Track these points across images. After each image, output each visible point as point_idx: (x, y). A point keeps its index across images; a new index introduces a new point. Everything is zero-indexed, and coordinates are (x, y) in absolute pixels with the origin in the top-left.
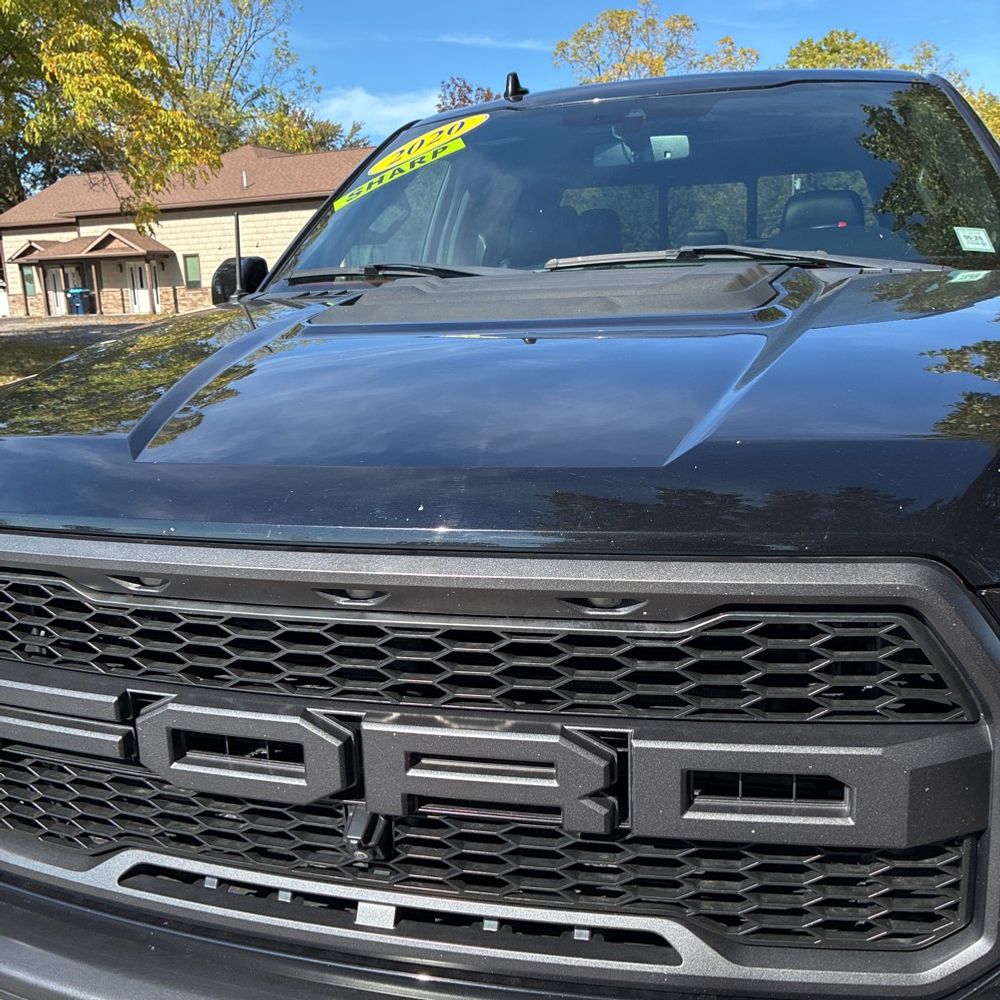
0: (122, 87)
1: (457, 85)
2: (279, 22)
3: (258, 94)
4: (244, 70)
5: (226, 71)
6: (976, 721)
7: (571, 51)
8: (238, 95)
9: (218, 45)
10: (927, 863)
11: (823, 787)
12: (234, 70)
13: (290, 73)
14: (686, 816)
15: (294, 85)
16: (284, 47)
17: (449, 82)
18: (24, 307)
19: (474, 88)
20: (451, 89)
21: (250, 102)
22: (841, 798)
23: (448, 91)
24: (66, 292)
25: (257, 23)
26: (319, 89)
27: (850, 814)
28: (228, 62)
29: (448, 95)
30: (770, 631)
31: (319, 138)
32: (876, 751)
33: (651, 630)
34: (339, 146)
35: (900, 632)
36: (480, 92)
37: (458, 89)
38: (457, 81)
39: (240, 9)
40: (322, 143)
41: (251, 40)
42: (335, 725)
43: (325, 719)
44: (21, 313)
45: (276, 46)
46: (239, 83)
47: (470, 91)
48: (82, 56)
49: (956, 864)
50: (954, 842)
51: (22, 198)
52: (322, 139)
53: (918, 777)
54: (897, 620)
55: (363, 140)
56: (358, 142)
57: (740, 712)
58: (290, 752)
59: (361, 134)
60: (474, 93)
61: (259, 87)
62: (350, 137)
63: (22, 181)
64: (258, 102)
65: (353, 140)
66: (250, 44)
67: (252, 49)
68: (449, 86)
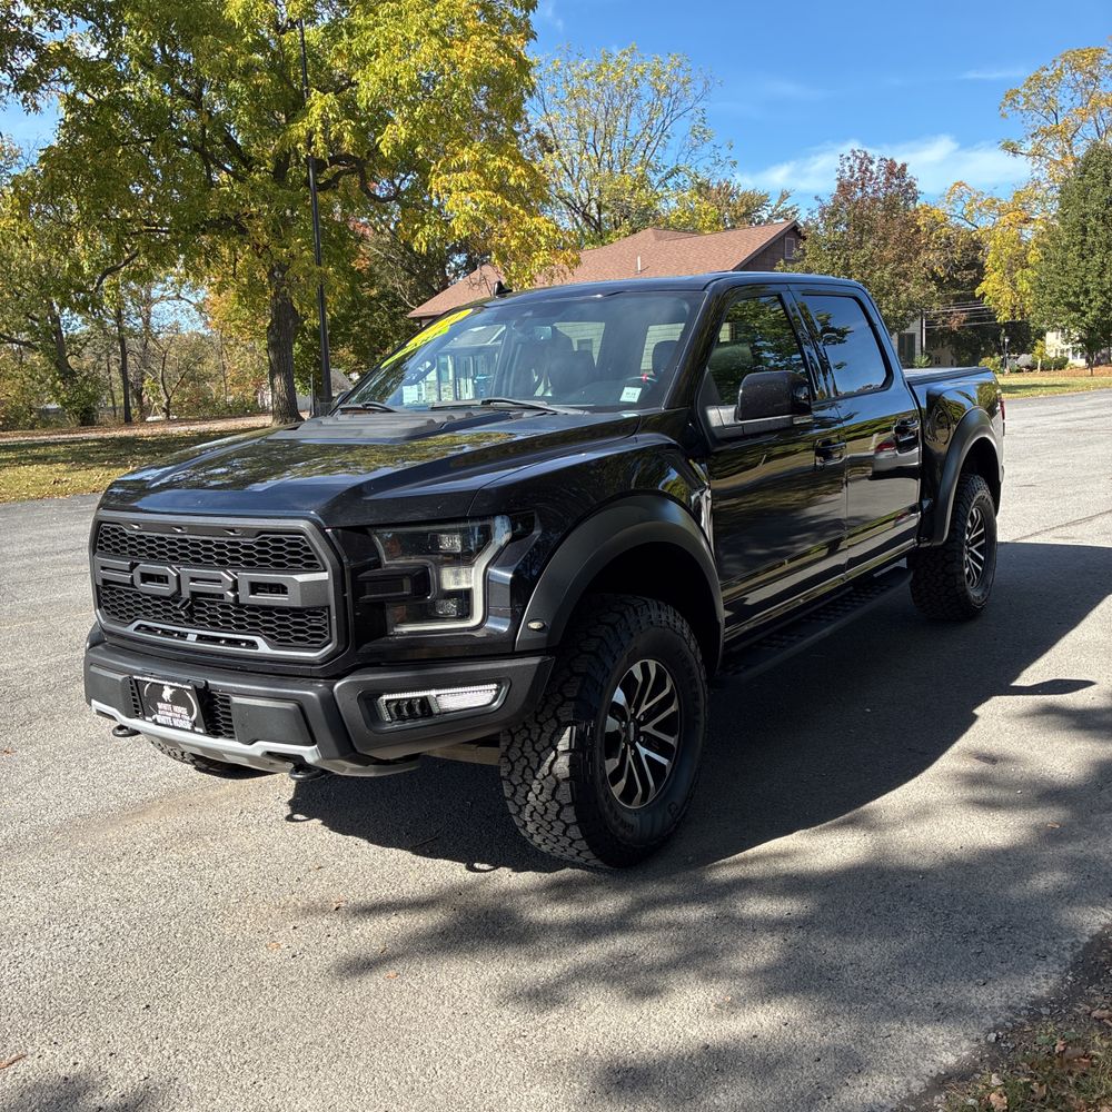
0: (494, 200)
1: (857, 157)
2: (697, 99)
3: (671, 174)
4: (659, 151)
5: (641, 153)
7: (1022, 100)
8: (652, 176)
9: (636, 127)
12: (648, 152)
13: (706, 149)
15: (708, 162)
16: (701, 124)
17: (849, 155)
18: (437, 392)
19: (876, 160)
20: (851, 162)
21: (663, 183)
23: (847, 164)
24: (473, 379)
25: (674, 102)
26: (735, 163)
28: (644, 144)
29: (847, 169)
31: (743, 210)
34: (765, 217)
36: (883, 163)
37: (858, 161)
38: (858, 154)
39: (658, 91)
40: (746, 214)
41: (668, 120)
44: (434, 398)
45: (693, 123)
46: (653, 164)
47: (872, 162)
48: (461, 176)
51: (445, 287)
52: (747, 211)
55: (791, 209)
56: (787, 210)
59: (788, 204)
60: (876, 164)
61: (673, 167)
62: (777, 207)
63: (447, 270)
64: (671, 182)
65: (780, 209)
66: (667, 124)
67: (668, 130)
68: (849, 158)
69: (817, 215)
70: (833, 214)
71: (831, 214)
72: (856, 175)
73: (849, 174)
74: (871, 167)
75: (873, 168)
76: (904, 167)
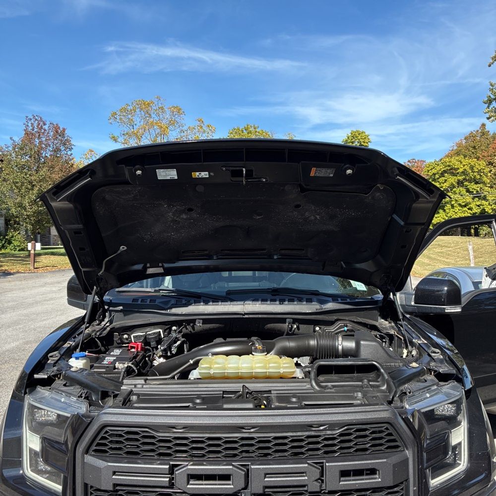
1: (36, 120)
6: (404, 450)
10: (395, 489)
11: (372, 471)
14: (340, 483)
17: (32, 117)
19: (48, 123)
20: (32, 122)
22: (376, 474)
23: (30, 122)
27: (379, 478)
29: (30, 125)
30: (358, 430)
32: (385, 460)
33: (329, 432)
35: (387, 429)
36: (51, 126)
37: (37, 122)
38: (37, 118)
42: (241, 467)
43: (238, 466)
47: (45, 124)
49: (402, 489)
50: (402, 483)
53: (394, 466)
54: (386, 425)
57: (351, 453)
58: (226, 477)
60: (48, 125)
68: (31, 119)
69: (11, 149)
70: (21, 149)
71: (21, 148)
72: (36, 130)
73: (31, 128)
74: (44, 127)
75: (46, 127)
76: (64, 130)
